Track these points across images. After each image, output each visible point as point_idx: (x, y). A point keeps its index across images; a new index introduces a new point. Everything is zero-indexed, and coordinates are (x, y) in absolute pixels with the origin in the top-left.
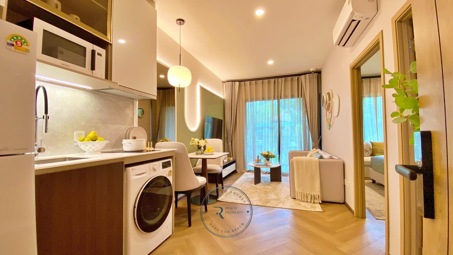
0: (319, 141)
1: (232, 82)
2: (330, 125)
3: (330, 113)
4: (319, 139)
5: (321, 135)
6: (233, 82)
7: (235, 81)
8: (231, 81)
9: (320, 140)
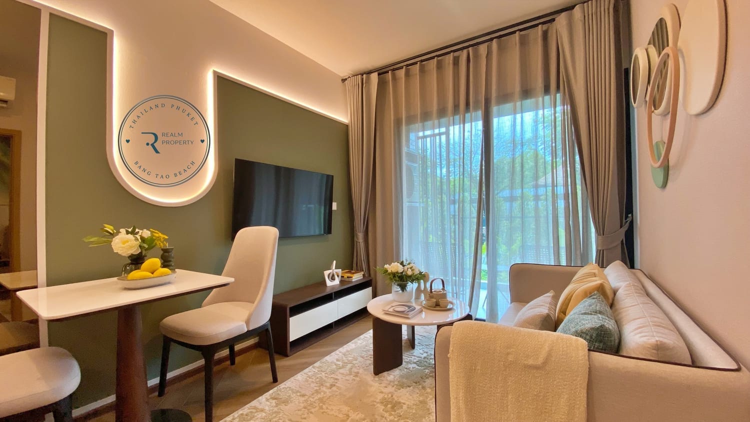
0: (621, 234)
1: (362, 75)
2: (666, 169)
3: (664, 115)
4: (621, 227)
5: (632, 212)
6: (364, 75)
7: (369, 73)
8: (358, 75)
9: (626, 228)
